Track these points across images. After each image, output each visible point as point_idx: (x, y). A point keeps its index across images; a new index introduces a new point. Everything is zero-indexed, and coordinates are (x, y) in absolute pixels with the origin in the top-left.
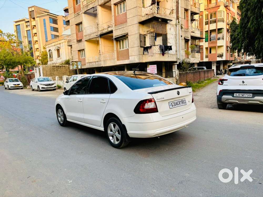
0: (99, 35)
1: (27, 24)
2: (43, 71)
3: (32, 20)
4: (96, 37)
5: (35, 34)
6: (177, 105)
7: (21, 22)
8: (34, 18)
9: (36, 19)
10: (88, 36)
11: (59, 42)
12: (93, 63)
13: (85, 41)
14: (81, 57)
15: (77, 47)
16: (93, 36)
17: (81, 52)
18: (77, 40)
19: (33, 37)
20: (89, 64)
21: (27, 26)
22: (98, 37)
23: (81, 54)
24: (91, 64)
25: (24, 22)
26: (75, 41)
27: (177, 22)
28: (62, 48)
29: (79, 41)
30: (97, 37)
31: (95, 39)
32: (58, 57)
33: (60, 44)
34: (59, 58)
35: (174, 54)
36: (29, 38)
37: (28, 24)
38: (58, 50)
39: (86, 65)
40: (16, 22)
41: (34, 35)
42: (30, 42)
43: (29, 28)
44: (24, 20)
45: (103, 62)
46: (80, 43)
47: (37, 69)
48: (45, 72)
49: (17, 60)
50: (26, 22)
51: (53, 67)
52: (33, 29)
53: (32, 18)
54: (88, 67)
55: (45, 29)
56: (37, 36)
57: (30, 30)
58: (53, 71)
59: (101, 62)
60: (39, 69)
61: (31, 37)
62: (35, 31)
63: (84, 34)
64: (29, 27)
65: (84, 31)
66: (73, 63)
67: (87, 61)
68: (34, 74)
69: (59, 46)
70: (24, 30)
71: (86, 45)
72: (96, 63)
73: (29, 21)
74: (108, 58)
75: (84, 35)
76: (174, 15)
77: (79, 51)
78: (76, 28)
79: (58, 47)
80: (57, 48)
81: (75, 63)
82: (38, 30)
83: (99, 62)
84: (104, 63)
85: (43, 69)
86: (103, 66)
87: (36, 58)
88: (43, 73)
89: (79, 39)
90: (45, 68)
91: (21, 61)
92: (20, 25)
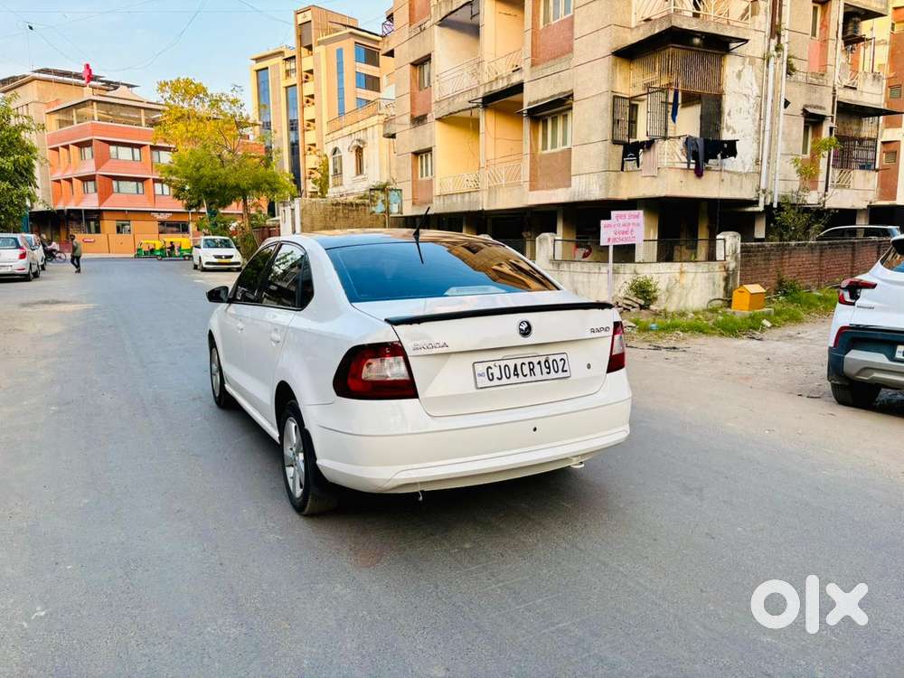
0: (480, 101)
1: (288, 67)
2: (302, 218)
3: (304, 51)
4: (471, 105)
5: (310, 99)
6: (518, 375)
7: (271, 60)
8: (310, 48)
9: (316, 49)
10: (444, 104)
11: (362, 125)
12: (454, 198)
13: (436, 119)
14: (422, 176)
15: (410, 139)
16: (461, 103)
17: (422, 157)
18: (412, 116)
19: (303, 107)
20: (444, 200)
21: (288, 73)
22: (478, 106)
23: (422, 167)
24: (448, 201)
25: (279, 59)
26: (407, 119)
27: (772, 48)
28: (369, 143)
29: (419, 120)
30: (475, 104)
31: (467, 114)
32: (357, 175)
33: (366, 129)
34: (360, 177)
35: (746, 174)
36: (291, 111)
37: (293, 65)
38: (359, 151)
39: (434, 201)
40: (258, 60)
41: (308, 102)
42: (293, 126)
43: (294, 79)
44: (281, 53)
45: (486, 194)
46: (421, 128)
47: (288, 209)
48: (307, 221)
49: (232, 181)
50: (286, 60)
51: (333, 204)
52: (306, 82)
53: (306, 47)
54: (438, 211)
55: (341, 81)
56: (313, 104)
57: (296, 85)
58: (334, 219)
59: (480, 194)
60: (293, 210)
61: (297, 108)
62: (309, 89)
63: (436, 96)
64: (293, 75)
65: (435, 86)
66: (372, 194)
67: (437, 191)
68: (279, 227)
69: (361, 135)
70: (279, 84)
71: (438, 136)
72: (463, 198)
73: (294, 57)
74: (504, 182)
75: (433, 101)
76: (763, 21)
77: (416, 154)
78: (413, 76)
79: (359, 140)
80: (355, 143)
81: (382, 196)
82: (318, 88)
83: (475, 193)
84: (489, 198)
85: (303, 211)
86: (486, 208)
87: (308, 175)
88: (302, 224)
89: (418, 114)
90: (308, 208)
91: (244, 184)
92: (267, 68)
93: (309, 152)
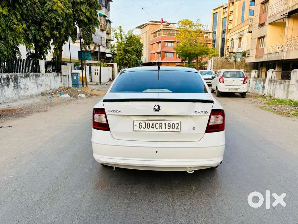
0: (287, 14)
1: (224, 11)
2: (214, 64)
3: (231, 4)
4: (283, 17)
5: (231, 22)
6: (153, 128)
7: (218, 10)
8: (233, 3)
9: (235, 3)
10: (272, 18)
11: (243, 29)
12: (272, 54)
13: (268, 24)
14: (261, 47)
15: (258, 33)
16: (279, 16)
17: (261, 39)
18: (259, 24)
19: (228, 25)
20: (268, 55)
21: (224, 13)
22: (286, 17)
23: (261, 43)
24: (269, 56)
25: (222, 8)
26: (257, 25)
28: (244, 35)
29: (261, 25)
30: (285, 17)
31: (282, 21)
33: (244, 30)
34: (239, 49)
36: (223, 27)
37: (226, 10)
38: (240, 39)
39: (264, 56)
40: (214, 10)
41: (230, 22)
42: (224, 32)
43: (226, 15)
44: (223, 6)
45: (285, 53)
46: (262, 28)
47: (210, 61)
48: (215, 65)
49: (193, 52)
50: (224, 8)
51: (225, 59)
52: (230, 15)
53: (232, 3)
54: (265, 60)
55: (243, 14)
56: (232, 23)
57: (226, 17)
58: (225, 64)
59: (283, 53)
60: (211, 61)
61: (226, 25)
62: (231, 18)
63: (269, 15)
64: (226, 14)
65: (270, 11)
66: (230, 54)
67: (265, 52)
68: (207, 67)
69: (242, 33)
70: (221, 17)
71: (268, 30)
72: (275, 55)
73: (227, 7)
74: (294, 48)
75: (268, 17)
77: (259, 38)
78: (261, 8)
79: (240, 35)
80: (239, 36)
81: (234, 55)
82: (234, 17)
83: (280, 53)
84: (286, 55)
85: (214, 61)
86: (284, 59)
87: (227, 49)
88: (213, 65)
89: (262, 22)
90: (216, 60)
91: (197, 53)
92: (217, 12)
93: (228, 41)
